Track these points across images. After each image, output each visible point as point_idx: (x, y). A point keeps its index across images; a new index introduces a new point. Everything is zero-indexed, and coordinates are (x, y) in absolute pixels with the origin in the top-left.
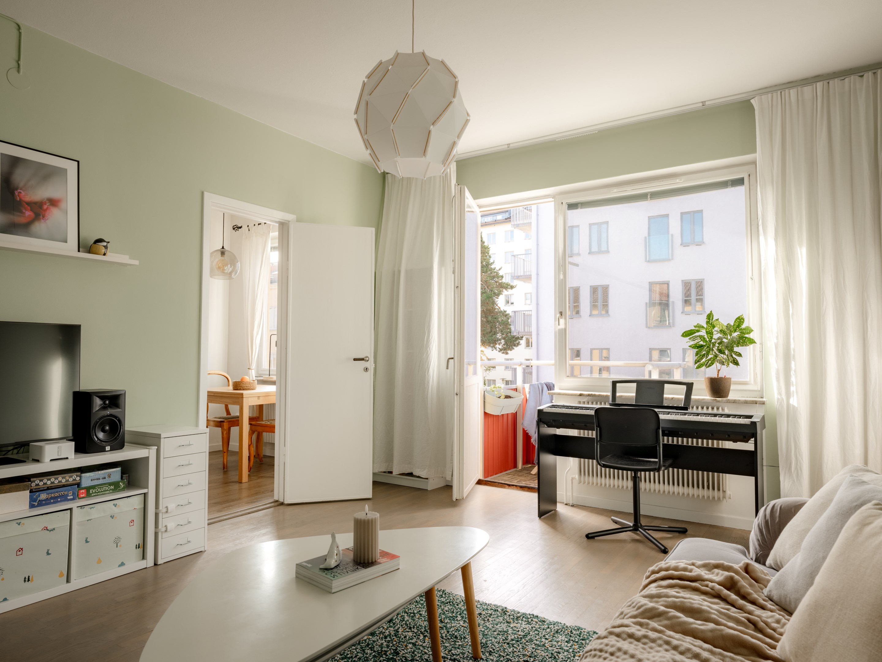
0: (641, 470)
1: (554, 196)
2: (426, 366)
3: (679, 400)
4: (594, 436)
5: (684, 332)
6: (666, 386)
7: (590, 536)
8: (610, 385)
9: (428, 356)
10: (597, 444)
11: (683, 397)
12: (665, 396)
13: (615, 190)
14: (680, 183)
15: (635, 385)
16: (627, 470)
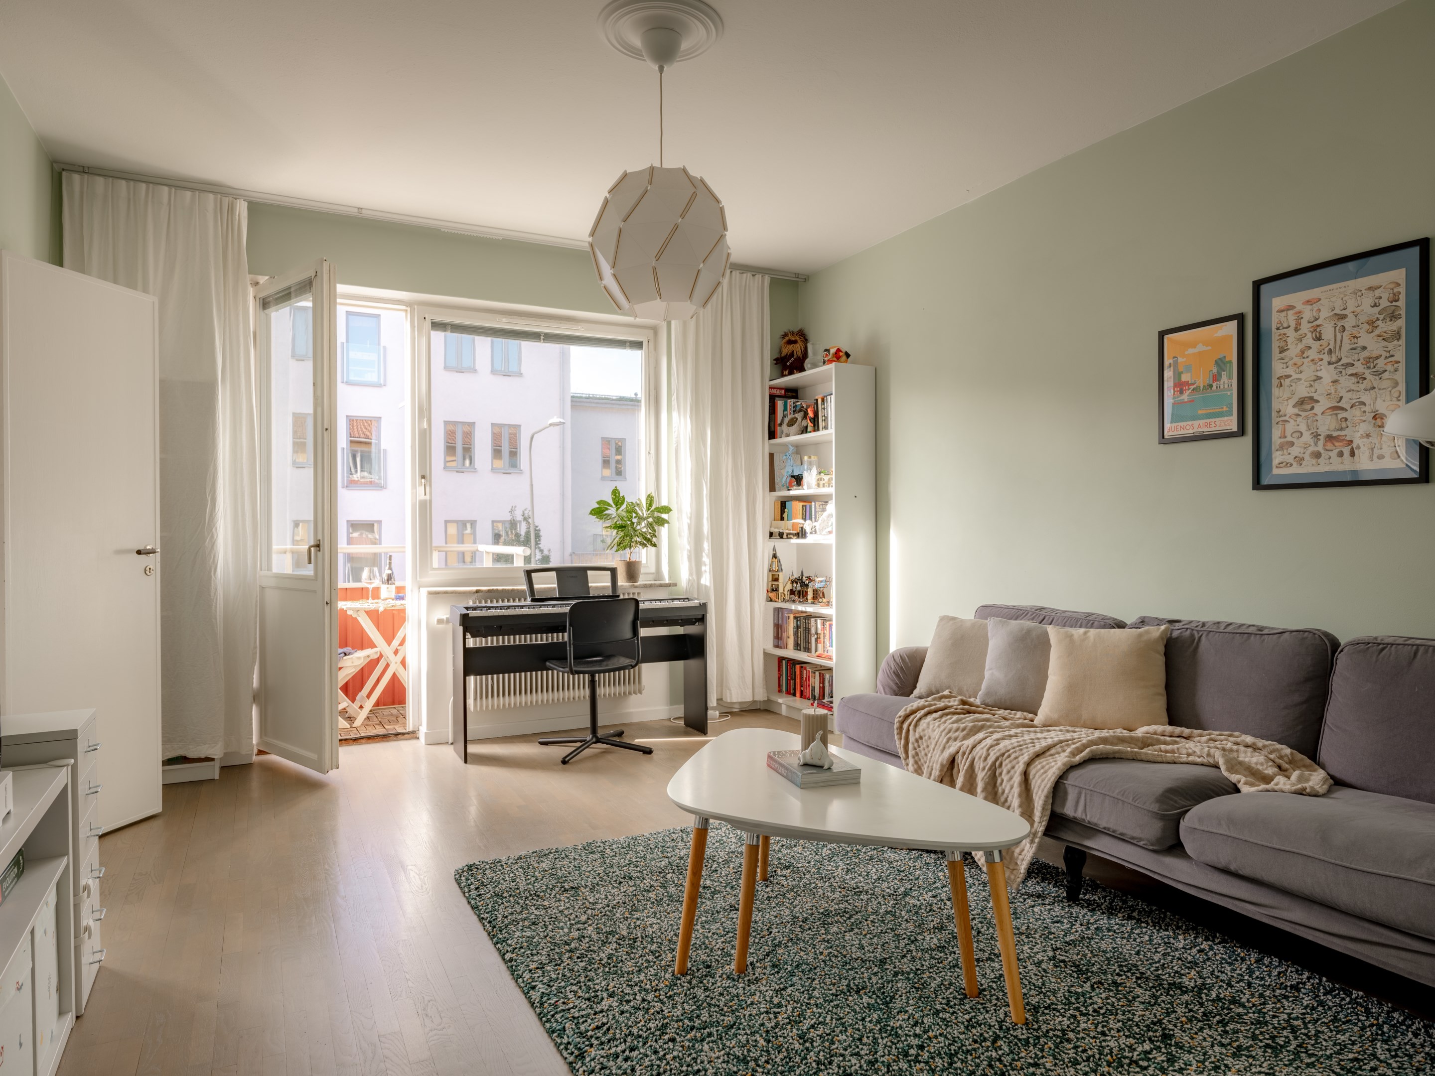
0: (599, 672)
1: (410, 304)
2: (211, 560)
3: (604, 588)
4: (566, 639)
5: (593, 510)
6: (589, 572)
7: (564, 762)
8: (523, 576)
9: (213, 544)
10: (570, 647)
11: (609, 584)
12: (590, 585)
13: (504, 320)
14: (579, 331)
15: (554, 574)
16: (584, 673)
